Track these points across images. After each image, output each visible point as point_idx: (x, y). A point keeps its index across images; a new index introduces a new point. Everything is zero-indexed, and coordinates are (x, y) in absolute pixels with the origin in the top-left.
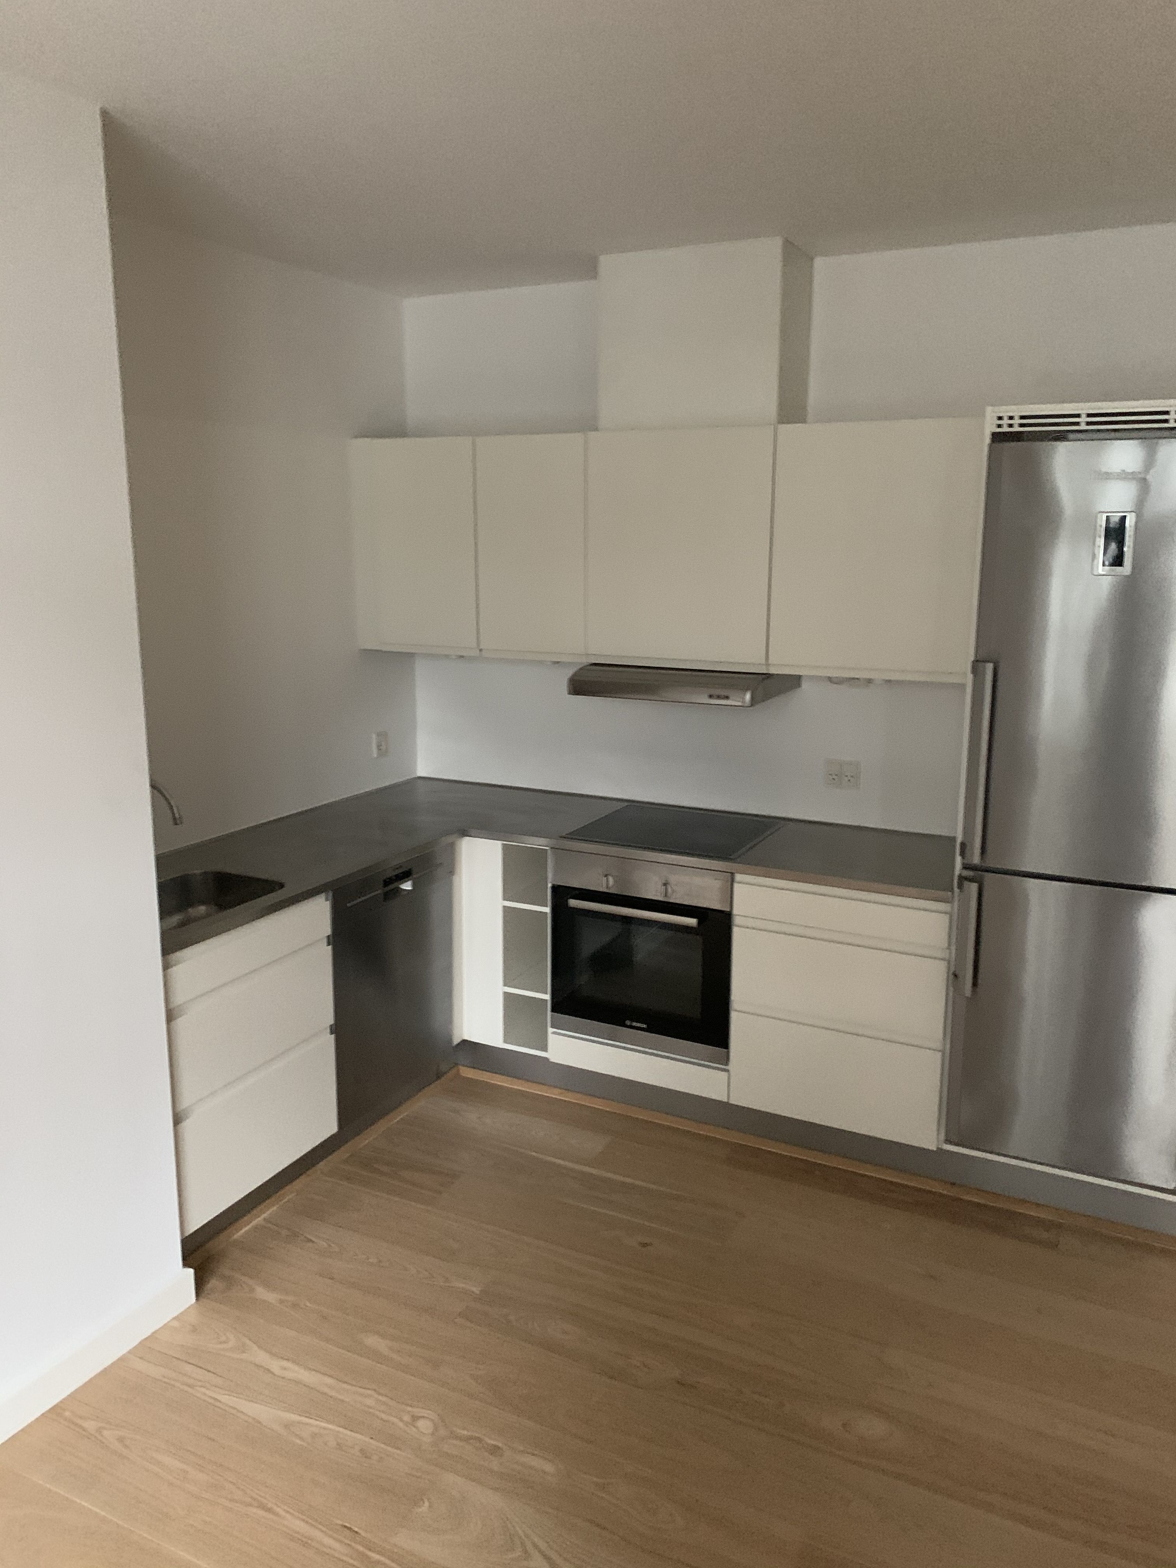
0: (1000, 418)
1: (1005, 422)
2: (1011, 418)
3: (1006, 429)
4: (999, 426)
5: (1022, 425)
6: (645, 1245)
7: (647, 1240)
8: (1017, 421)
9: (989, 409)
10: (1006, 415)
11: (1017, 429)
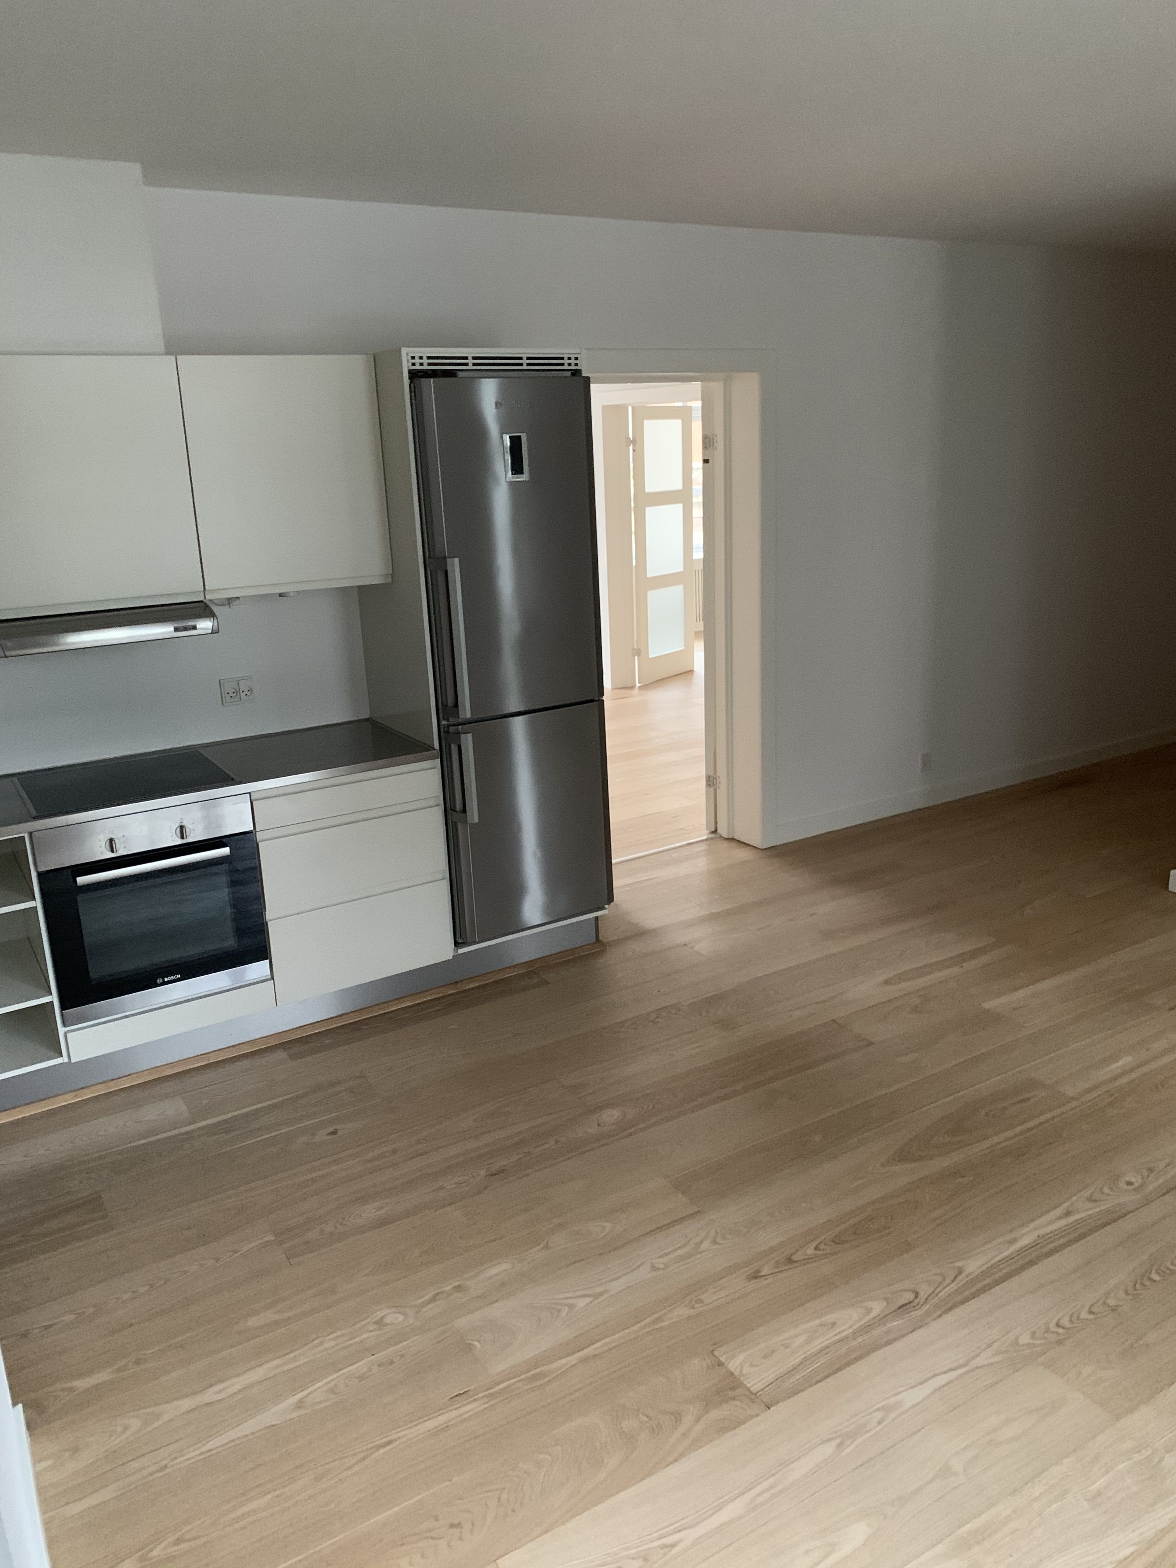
0: (413, 358)
1: (417, 361)
2: (421, 358)
3: (418, 367)
4: (414, 364)
5: (429, 364)
6: (334, 1133)
7: (331, 1129)
8: (425, 361)
9: (404, 351)
10: (417, 356)
11: (426, 367)
